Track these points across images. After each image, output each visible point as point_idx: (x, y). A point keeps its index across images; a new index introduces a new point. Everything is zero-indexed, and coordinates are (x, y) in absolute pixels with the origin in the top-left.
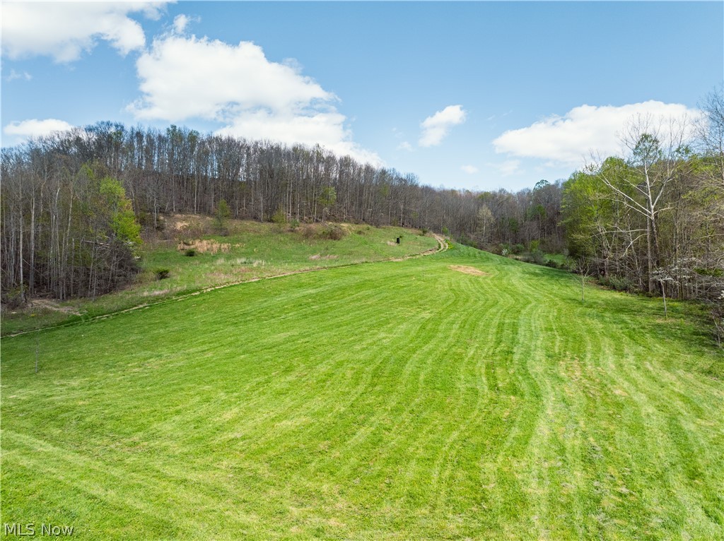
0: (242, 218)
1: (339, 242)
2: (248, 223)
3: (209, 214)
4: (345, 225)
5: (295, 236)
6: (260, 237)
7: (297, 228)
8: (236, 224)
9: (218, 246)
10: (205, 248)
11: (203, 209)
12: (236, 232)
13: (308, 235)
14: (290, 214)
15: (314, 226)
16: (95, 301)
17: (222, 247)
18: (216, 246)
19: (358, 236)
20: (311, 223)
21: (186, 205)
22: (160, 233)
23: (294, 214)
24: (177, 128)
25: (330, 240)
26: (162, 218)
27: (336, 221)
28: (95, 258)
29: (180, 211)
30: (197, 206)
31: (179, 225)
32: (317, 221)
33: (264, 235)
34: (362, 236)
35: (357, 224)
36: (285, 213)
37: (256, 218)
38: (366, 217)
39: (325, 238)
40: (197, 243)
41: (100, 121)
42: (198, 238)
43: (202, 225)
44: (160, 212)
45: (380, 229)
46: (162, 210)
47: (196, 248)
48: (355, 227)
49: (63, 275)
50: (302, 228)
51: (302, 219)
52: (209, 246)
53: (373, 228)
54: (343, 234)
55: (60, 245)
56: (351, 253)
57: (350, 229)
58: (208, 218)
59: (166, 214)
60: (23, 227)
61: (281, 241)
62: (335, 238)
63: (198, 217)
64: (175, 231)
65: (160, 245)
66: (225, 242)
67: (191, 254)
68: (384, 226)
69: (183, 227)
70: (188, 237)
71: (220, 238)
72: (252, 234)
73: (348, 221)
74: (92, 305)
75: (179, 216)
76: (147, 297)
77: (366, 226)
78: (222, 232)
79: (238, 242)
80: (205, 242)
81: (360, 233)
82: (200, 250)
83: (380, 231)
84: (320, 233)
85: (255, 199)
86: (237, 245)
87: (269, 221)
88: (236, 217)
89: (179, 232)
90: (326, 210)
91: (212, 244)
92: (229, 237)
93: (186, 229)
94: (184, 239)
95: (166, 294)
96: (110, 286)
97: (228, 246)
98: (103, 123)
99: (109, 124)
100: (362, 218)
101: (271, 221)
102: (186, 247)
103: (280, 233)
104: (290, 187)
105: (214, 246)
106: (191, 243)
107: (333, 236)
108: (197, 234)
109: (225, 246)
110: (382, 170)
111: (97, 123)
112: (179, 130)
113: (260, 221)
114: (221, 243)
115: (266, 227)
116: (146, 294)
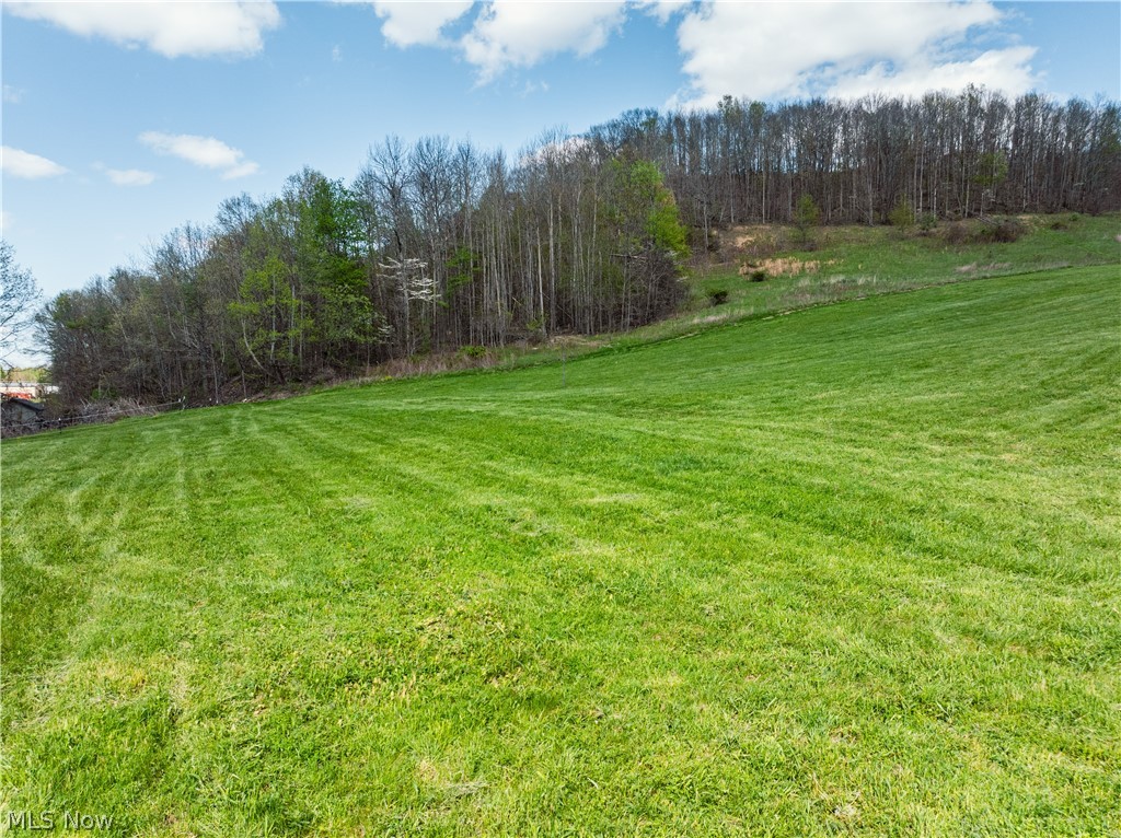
0: (838, 223)
1: (1014, 245)
2: (847, 230)
3: (785, 221)
4: (1025, 218)
5: (929, 241)
6: (869, 247)
7: (934, 230)
8: (828, 231)
9: (800, 264)
10: (780, 269)
11: (775, 217)
12: (828, 243)
13: (953, 238)
14: (920, 210)
15: (963, 224)
16: (630, 333)
17: (807, 265)
18: (796, 265)
19: (1052, 232)
20: (958, 219)
21: (749, 214)
22: (713, 254)
23: (927, 208)
24: (733, 99)
25: (996, 244)
26: (715, 232)
27: (1006, 212)
28: (628, 275)
29: (741, 222)
30: (766, 212)
31: (741, 241)
32: (970, 215)
33: (875, 246)
34: (1061, 232)
35: (1051, 213)
36: (911, 208)
37: (860, 221)
38: (1070, 200)
39: (986, 241)
40: (768, 263)
41: (626, 112)
42: (769, 257)
43: (774, 238)
44: (713, 226)
45: (1100, 219)
46: (715, 222)
47: (767, 270)
48: (1046, 219)
49: (589, 300)
50: (943, 228)
51: (941, 215)
52: (786, 266)
53: (1087, 218)
54: (1022, 230)
55: (585, 259)
56: (1038, 259)
57: (1037, 223)
58: (783, 228)
59: (722, 227)
60: (542, 240)
61: (904, 251)
62: (1005, 240)
63: (768, 227)
64: (734, 249)
65: (715, 271)
66: (810, 260)
67: (759, 278)
68: (1110, 213)
69: (746, 243)
70: (754, 257)
71: (803, 254)
72: (854, 245)
73: (1032, 209)
74: (627, 337)
75: (740, 228)
76: (698, 325)
77: (1069, 215)
78: (805, 246)
79: (832, 257)
80: (779, 261)
81: (1056, 226)
82: (773, 272)
83: (1102, 221)
84: (977, 232)
85: (858, 190)
86: (831, 262)
87: (883, 223)
88: (828, 223)
89: (741, 251)
90: (989, 193)
91: (790, 264)
92: (817, 252)
93: (750, 246)
94: (747, 261)
95: (724, 321)
96: (649, 315)
97: (816, 265)
98: (630, 112)
99: (638, 113)
100: (1062, 201)
101: (887, 222)
102: (752, 270)
103: (903, 239)
104: (919, 163)
105: (794, 265)
106: (758, 263)
107: (1002, 236)
108: (768, 251)
109: (812, 264)
110: (1108, 109)
111: (623, 114)
112: (737, 103)
113: (868, 224)
114: (804, 260)
115: (879, 232)
116: (696, 321)
